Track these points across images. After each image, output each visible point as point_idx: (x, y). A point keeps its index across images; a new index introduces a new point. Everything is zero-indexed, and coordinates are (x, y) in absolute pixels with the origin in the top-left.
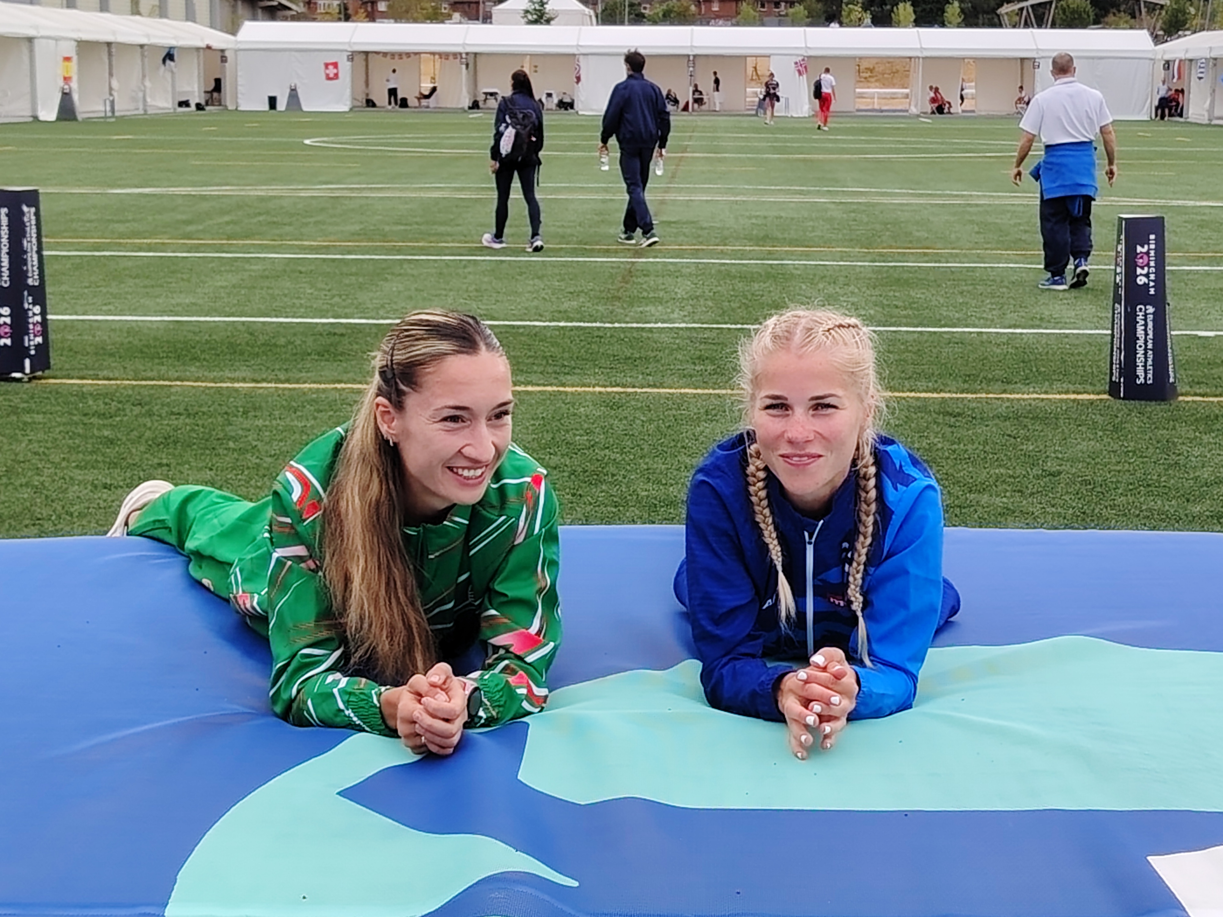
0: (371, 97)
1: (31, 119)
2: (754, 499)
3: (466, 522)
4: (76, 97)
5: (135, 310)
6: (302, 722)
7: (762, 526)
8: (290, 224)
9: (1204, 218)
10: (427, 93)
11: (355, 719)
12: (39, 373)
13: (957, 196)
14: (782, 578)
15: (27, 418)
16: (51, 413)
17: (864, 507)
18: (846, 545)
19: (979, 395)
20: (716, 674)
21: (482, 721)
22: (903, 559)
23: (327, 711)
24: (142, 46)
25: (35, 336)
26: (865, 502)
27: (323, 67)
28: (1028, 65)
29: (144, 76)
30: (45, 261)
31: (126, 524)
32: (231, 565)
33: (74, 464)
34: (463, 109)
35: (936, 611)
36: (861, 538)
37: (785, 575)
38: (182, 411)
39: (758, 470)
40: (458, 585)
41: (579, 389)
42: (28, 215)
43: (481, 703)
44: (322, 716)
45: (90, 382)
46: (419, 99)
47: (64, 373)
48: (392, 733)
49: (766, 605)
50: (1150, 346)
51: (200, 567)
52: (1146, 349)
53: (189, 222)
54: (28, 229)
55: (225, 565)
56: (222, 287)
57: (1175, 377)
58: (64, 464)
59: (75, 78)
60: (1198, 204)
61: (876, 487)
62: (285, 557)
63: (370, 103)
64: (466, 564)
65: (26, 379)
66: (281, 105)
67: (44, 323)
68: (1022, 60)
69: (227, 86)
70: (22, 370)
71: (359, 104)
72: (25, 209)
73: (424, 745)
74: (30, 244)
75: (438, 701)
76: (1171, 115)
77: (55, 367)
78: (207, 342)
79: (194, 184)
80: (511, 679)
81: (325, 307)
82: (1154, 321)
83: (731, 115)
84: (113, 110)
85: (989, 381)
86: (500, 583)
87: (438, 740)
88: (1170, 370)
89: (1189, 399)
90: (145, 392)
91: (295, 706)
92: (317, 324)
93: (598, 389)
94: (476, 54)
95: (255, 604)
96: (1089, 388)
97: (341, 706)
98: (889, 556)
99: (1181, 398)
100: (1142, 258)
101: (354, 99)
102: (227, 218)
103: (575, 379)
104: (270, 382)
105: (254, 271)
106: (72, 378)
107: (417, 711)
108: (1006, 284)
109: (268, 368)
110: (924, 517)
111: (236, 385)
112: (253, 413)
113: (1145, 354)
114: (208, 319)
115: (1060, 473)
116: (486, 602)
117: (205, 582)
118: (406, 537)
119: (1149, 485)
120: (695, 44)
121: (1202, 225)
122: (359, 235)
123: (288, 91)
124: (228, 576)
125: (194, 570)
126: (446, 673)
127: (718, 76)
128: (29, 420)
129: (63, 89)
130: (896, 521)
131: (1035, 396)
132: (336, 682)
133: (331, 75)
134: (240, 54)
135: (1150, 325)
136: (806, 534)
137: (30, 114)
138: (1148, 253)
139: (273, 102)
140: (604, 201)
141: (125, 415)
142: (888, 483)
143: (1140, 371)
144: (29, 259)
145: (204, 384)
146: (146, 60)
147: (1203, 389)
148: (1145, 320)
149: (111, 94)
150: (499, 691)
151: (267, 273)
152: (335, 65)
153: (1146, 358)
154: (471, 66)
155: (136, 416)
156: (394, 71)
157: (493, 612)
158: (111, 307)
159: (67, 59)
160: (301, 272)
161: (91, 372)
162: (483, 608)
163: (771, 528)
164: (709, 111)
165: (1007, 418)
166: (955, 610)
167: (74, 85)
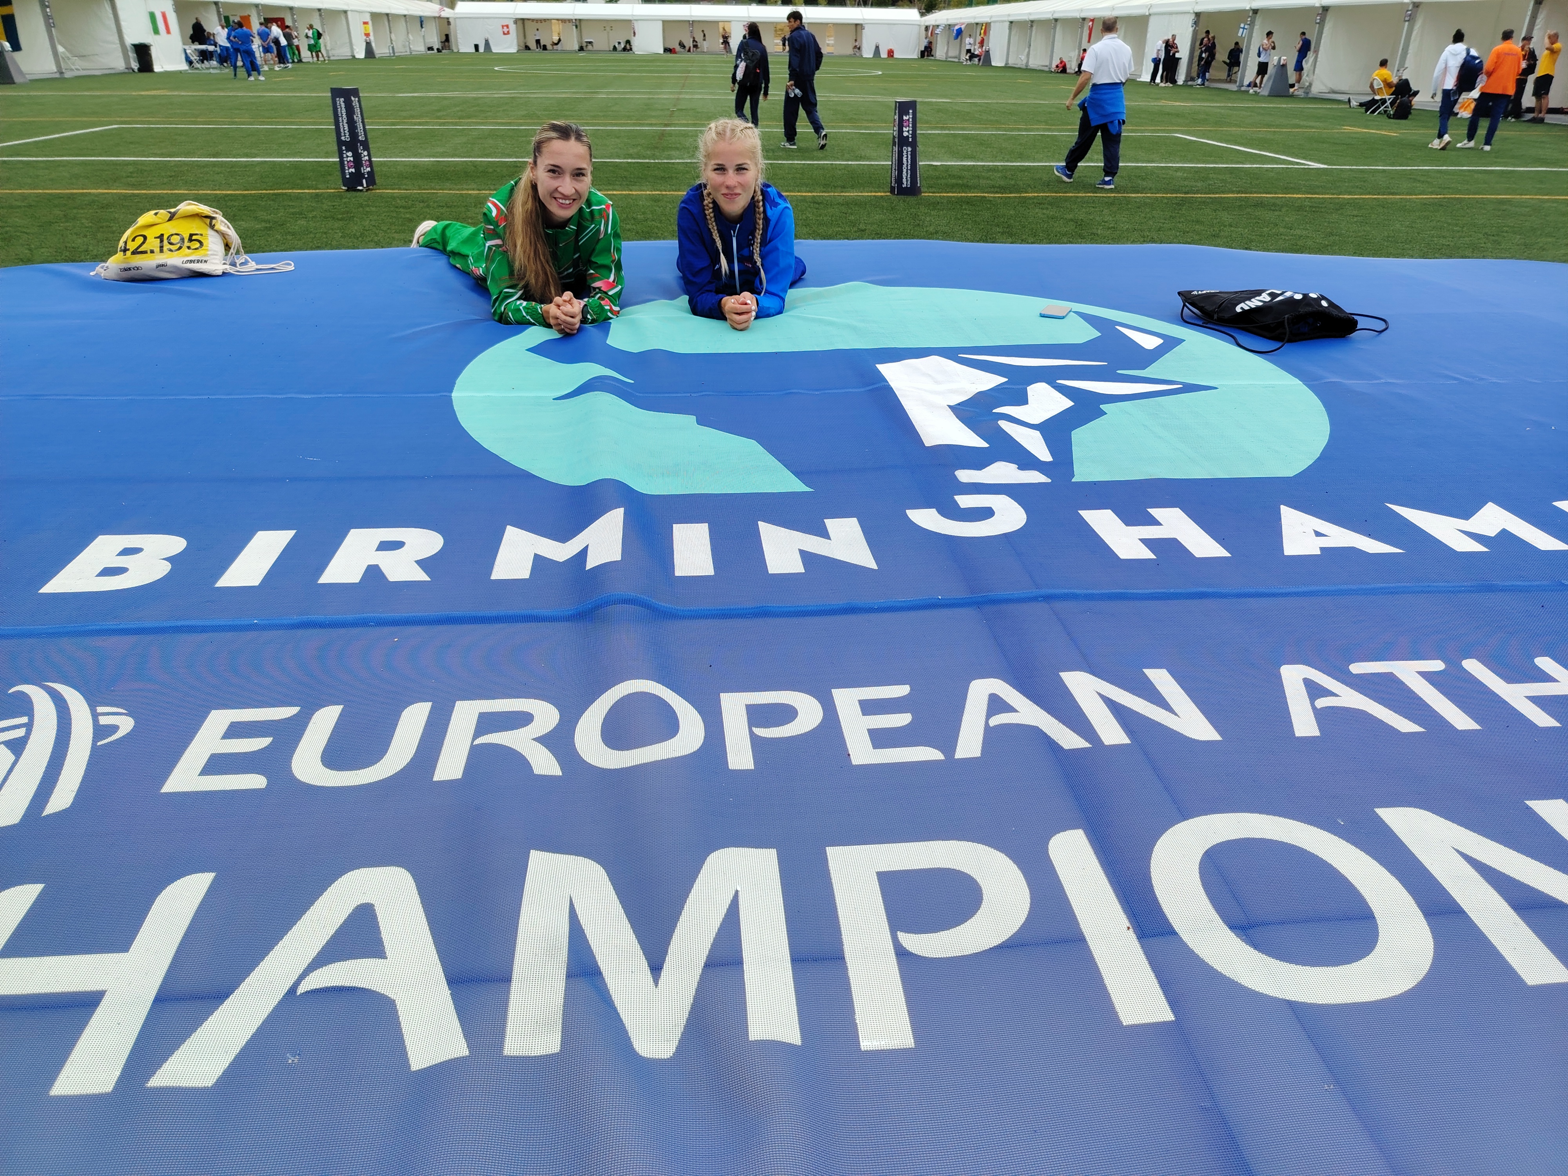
0: (527, 44)
1: (351, 57)
2: (708, 217)
3: (575, 228)
4: (373, 45)
5: (416, 155)
6: (508, 323)
7: (712, 230)
8: (491, 111)
9: (940, 107)
10: (556, 42)
11: (532, 320)
12: (371, 187)
13: (824, 96)
14: (722, 255)
15: (368, 209)
16: (379, 207)
17: (758, 216)
18: (750, 237)
19: (830, 194)
20: (695, 300)
21: (590, 321)
22: (777, 243)
23: (518, 317)
24: (405, 16)
25: (366, 167)
26: (758, 213)
27: (501, 27)
28: (859, 27)
29: (408, 33)
30: (367, 132)
31: (418, 242)
32: (468, 256)
33: (394, 231)
34: (575, 51)
35: (792, 267)
36: (758, 231)
37: (724, 255)
38: (444, 205)
39: (709, 203)
40: (574, 260)
41: (639, 193)
42: (354, 102)
43: (589, 312)
44: (516, 319)
45: (397, 191)
46: (552, 45)
47: (384, 187)
48: (549, 326)
49: (716, 268)
50: (909, 168)
51: (455, 259)
52: (907, 170)
53: (439, 111)
54: (355, 109)
55: (465, 257)
56: (458, 143)
57: (920, 184)
58: (389, 231)
59: (372, 34)
60: (938, 100)
61: (762, 206)
62: (492, 246)
63: (527, 48)
64: (577, 248)
65: (365, 190)
66: (481, 49)
67: (370, 160)
68: (856, 25)
69: (452, 38)
70: (362, 185)
71: (522, 48)
72: (353, 98)
73: (563, 330)
74: (357, 118)
75: (568, 308)
76: (928, 56)
77: (378, 184)
78: (453, 171)
79: (439, 91)
80: (602, 302)
81: (511, 153)
82: (911, 155)
83: (712, 54)
84: (394, 52)
85: (835, 187)
86: (594, 257)
87: (569, 326)
88: (918, 180)
89: (927, 194)
90: (425, 196)
91: (504, 316)
92: (508, 161)
93: (648, 193)
94: (580, 20)
95: (481, 273)
96: (881, 190)
97: (525, 314)
98: (770, 242)
99: (923, 194)
100: (906, 122)
101: (519, 46)
102: (458, 109)
103: (637, 187)
104: (486, 190)
105: (474, 135)
106: (388, 189)
107: (559, 313)
108: (845, 140)
109: (485, 183)
110: (785, 222)
111: (470, 192)
112: (479, 206)
113: (907, 172)
114: (453, 159)
115: (865, 230)
116: (589, 268)
117: (458, 266)
118: (547, 234)
119: (905, 235)
120: (693, 14)
121: (939, 111)
122: (526, 116)
123: (484, 41)
124: (468, 261)
125: (452, 261)
126: (570, 296)
127: (705, 32)
128: (369, 210)
129: (366, 40)
130: (772, 224)
131: (856, 194)
132: (521, 304)
133: (506, 32)
134: (457, 20)
135: (909, 156)
136: (732, 232)
137: (350, 54)
138: (908, 120)
139: (477, 47)
140: (649, 99)
141: (416, 207)
142: (768, 206)
143: (904, 180)
144: (358, 126)
145: (454, 192)
146: (408, 23)
147: (934, 190)
148: (907, 155)
149: (392, 44)
150: (596, 307)
151: (480, 136)
152: (507, 26)
153: (907, 174)
154: (579, 27)
155: (422, 208)
156: (538, 30)
157: (592, 271)
158: (404, 154)
159: (365, 23)
160: (498, 136)
161: (397, 187)
162: (587, 270)
163: (716, 232)
164: (701, 52)
165: (843, 205)
166: (804, 273)
167: (372, 38)
